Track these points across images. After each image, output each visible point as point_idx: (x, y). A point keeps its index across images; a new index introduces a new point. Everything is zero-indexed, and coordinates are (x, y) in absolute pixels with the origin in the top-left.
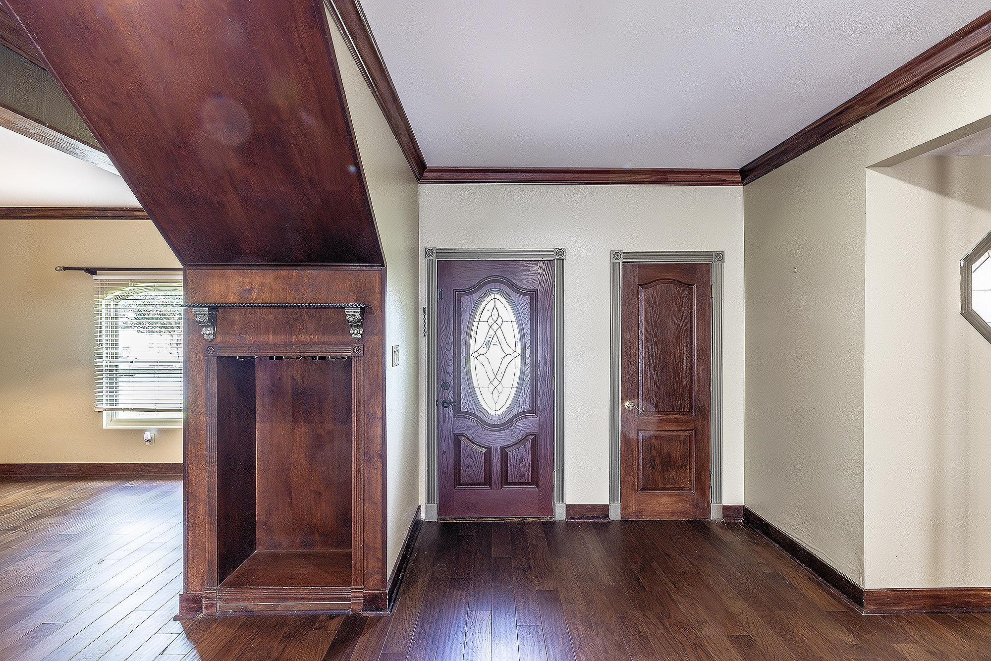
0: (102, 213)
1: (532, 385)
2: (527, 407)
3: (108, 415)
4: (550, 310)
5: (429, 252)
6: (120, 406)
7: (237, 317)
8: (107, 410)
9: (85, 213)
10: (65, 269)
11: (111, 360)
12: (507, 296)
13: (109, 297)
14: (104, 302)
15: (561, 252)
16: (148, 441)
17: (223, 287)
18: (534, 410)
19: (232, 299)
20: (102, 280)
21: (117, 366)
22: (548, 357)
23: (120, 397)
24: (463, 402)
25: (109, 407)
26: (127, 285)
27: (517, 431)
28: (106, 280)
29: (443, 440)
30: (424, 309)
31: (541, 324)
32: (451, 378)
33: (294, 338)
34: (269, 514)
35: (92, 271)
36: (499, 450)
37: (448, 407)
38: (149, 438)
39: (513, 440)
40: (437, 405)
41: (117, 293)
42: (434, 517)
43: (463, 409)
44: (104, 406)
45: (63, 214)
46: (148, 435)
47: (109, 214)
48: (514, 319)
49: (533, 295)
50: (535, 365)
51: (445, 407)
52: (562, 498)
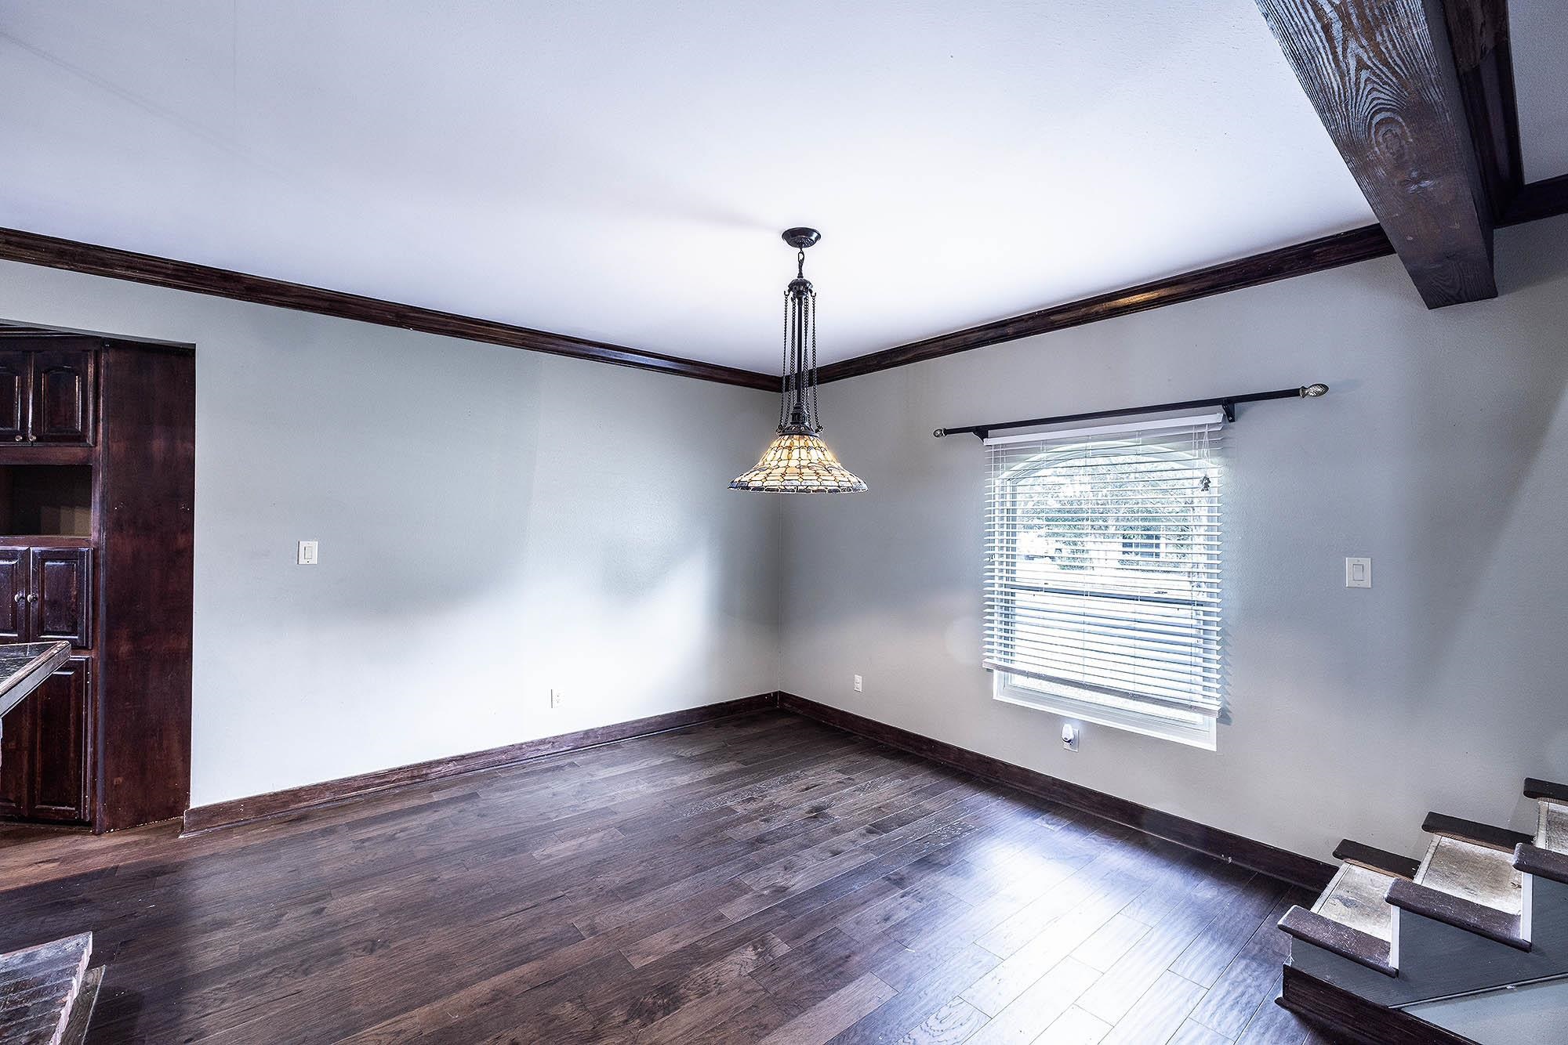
0: (999, 332)
3: (999, 677)
6: (1016, 666)
8: (999, 668)
9: (973, 337)
10: (947, 432)
11: (1005, 582)
13: (1007, 474)
14: (998, 483)
16: (1069, 741)
20: (996, 446)
21: (1013, 594)
23: (1017, 650)
25: (1002, 663)
26: (1037, 451)
28: (1003, 445)
35: (982, 432)
38: (1071, 737)
41: (1020, 466)
44: (995, 661)
45: (945, 346)
46: (1068, 731)
47: (1010, 330)
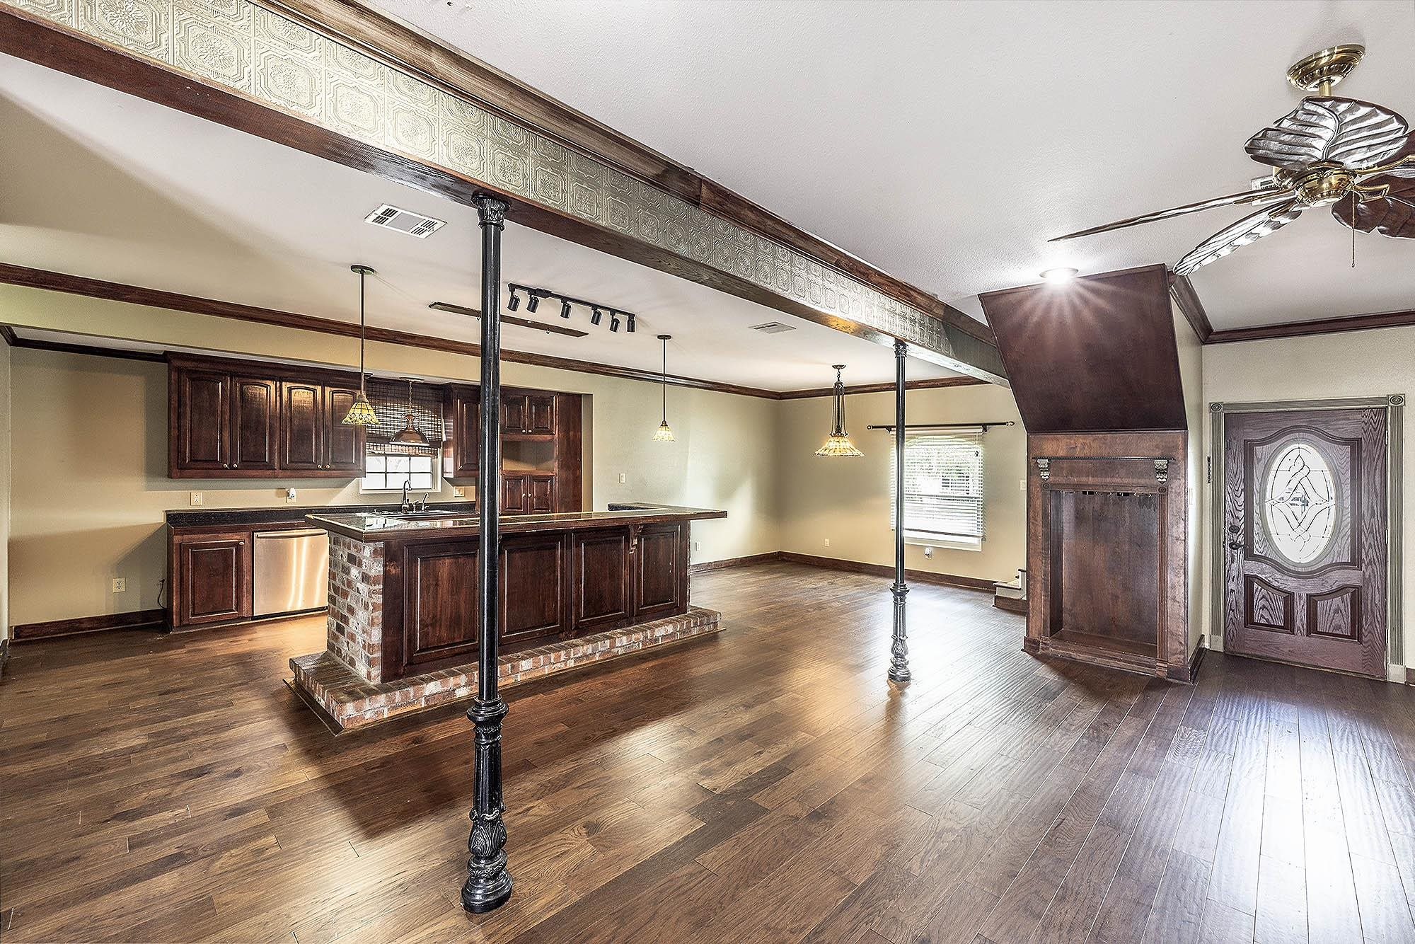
1: (1352, 536)
2: (1346, 558)
4: (1381, 459)
5: (1215, 407)
7: (1065, 464)
12: (1317, 447)
15: (1399, 400)
16: (927, 555)
17: (1055, 446)
18: (1355, 562)
19: (1061, 454)
22: (1378, 509)
24: (1255, 546)
27: (1331, 582)
29: (1231, 579)
30: (1209, 459)
31: (1366, 475)
32: (1241, 522)
33: (1108, 480)
34: (1073, 605)
36: (1305, 597)
37: (1237, 549)
38: (929, 553)
39: (1325, 590)
40: (1224, 546)
42: (1220, 647)
43: (1255, 552)
46: (927, 551)
48: (1325, 468)
49: (1355, 445)
50: (1357, 517)
51: (1234, 549)
52: (1399, 658)
